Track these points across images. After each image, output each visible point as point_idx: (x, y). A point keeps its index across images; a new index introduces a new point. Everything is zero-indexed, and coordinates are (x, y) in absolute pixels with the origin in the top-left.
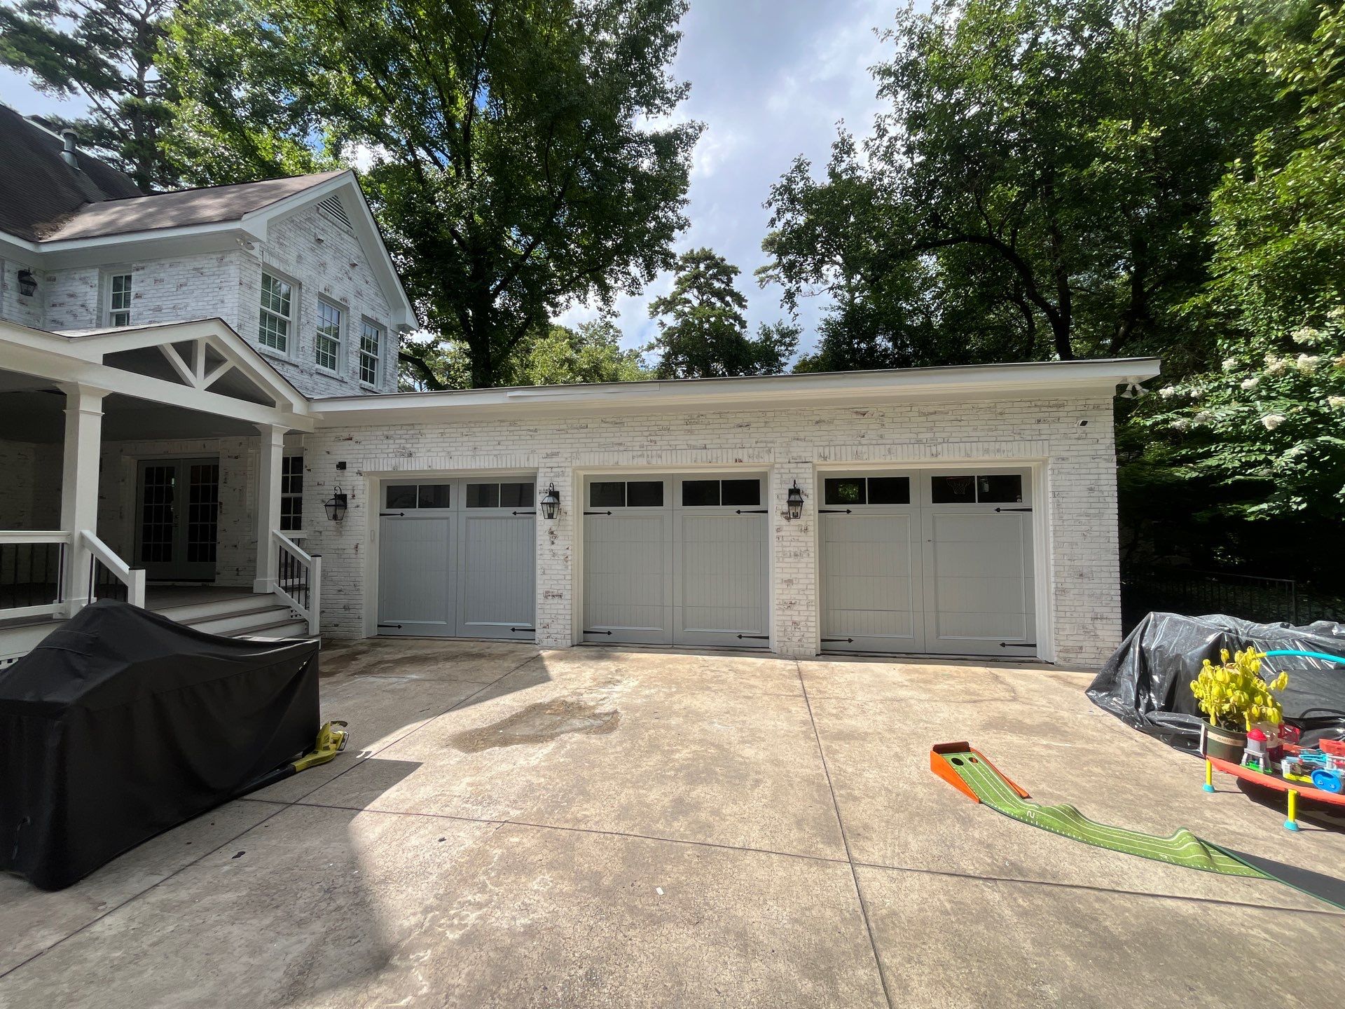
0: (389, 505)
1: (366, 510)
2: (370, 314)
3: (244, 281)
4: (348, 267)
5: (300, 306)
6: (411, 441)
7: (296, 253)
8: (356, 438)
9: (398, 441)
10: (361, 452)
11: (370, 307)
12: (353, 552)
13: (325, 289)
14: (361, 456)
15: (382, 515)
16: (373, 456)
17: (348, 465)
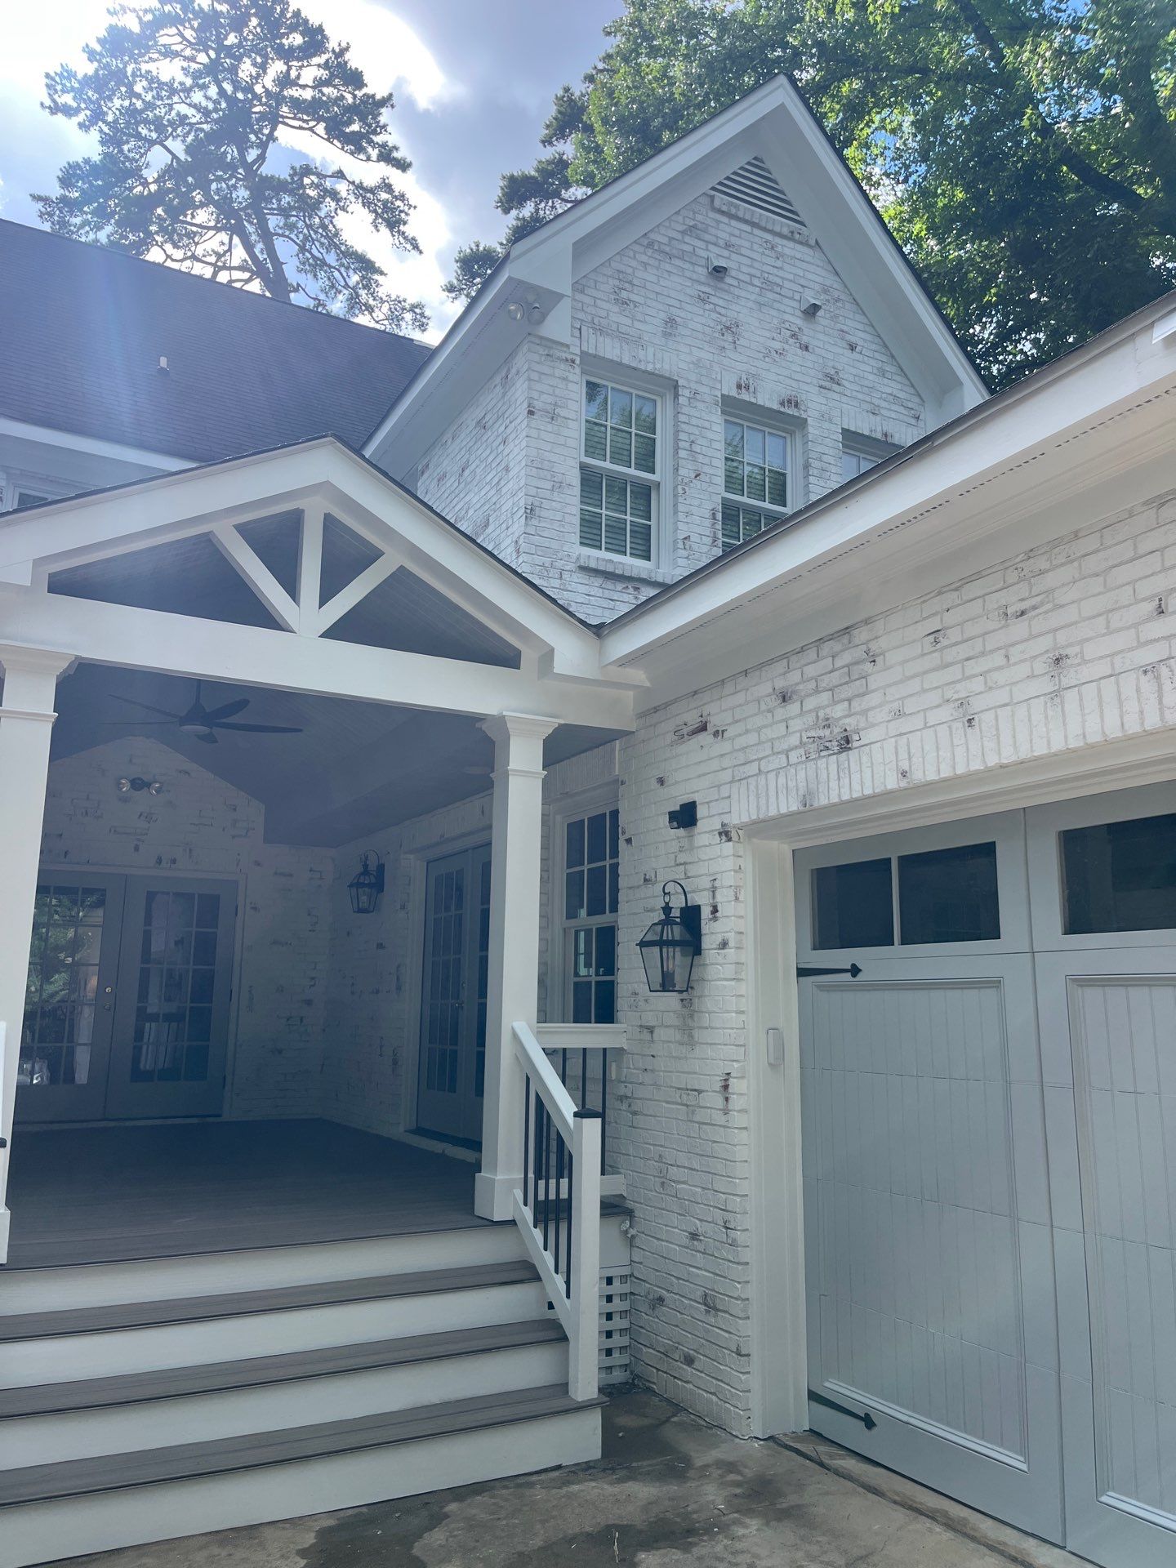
0: (823, 940)
1: (748, 956)
2: (864, 425)
3: (538, 404)
4: (799, 322)
5: (677, 440)
6: (846, 692)
7: (663, 315)
8: (715, 722)
9: (810, 703)
10: (726, 762)
11: (866, 406)
12: (719, 1102)
13: (739, 387)
14: (726, 776)
15: (802, 972)
16: (753, 769)
17: (701, 812)
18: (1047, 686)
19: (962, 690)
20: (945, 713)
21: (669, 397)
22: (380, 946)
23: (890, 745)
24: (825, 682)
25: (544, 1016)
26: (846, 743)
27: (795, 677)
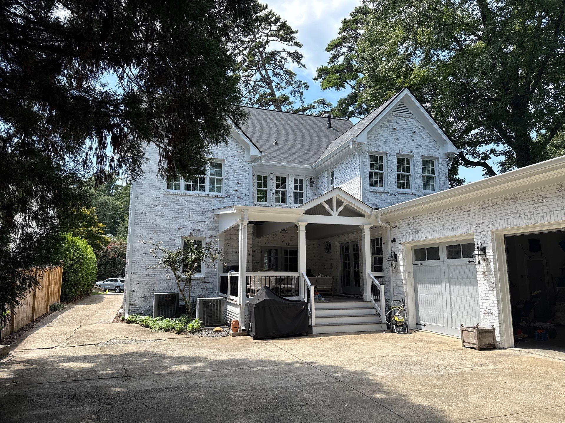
0: (416, 260)
1: (405, 262)
2: (426, 154)
3: (361, 162)
4: (412, 135)
5: (387, 164)
6: (418, 225)
7: (384, 140)
8: (398, 226)
9: (413, 226)
10: (400, 233)
11: (426, 150)
12: (401, 283)
13: (399, 151)
14: (400, 235)
15: (413, 264)
16: (404, 234)
17: (396, 240)
18: (442, 228)
19: (433, 227)
20: (431, 230)
21: (386, 156)
22: (331, 259)
23: (424, 233)
24: (415, 223)
25: (372, 271)
26: (418, 232)
27: (410, 221)
